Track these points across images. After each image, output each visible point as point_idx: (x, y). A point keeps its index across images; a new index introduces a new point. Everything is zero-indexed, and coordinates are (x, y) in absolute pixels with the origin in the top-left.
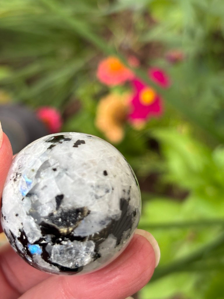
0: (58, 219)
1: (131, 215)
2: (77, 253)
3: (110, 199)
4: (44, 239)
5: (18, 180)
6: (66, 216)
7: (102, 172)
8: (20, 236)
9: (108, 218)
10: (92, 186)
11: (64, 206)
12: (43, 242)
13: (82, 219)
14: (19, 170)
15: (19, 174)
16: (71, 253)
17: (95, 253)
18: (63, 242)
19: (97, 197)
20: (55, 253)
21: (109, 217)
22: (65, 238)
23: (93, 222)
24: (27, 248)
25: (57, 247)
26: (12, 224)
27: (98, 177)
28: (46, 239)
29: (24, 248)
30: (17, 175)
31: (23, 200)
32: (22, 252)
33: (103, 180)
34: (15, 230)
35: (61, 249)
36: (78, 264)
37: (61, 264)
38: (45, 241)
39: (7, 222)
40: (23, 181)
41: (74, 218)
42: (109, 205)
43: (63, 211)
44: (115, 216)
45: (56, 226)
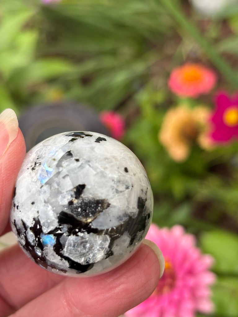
0: (78, 209)
1: (146, 216)
2: (91, 248)
3: (130, 196)
4: (60, 229)
5: (37, 168)
6: (86, 206)
7: (123, 169)
8: (33, 226)
9: (126, 215)
10: (113, 180)
11: (85, 196)
12: (59, 232)
13: (102, 211)
14: (38, 160)
15: (38, 163)
16: (85, 247)
17: (108, 249)
18: (79, 234)
19: (117, 191)
20: (69, 245)
21: (127, 213)
22: (82, 229)
23: (111, 215)
24: (39, 239)
25: (72, 238)
26: (26, 213)
27: (119, 172)
28: (62, 229)
29: (36, 239)
30: (36, 164)
31: (41, 187)
32: (32, 244)
33: (124, 176)
34: (29, 219)
35: (76, 241)
36: (89, 260)
37: (72, 259)
38: (61, 231)
39: (20, 211)
40: (43, 170)
41: (93, 209)
42: (128, 201)
43: (83, 201)
44: (133, 214)
45: (75, 216)
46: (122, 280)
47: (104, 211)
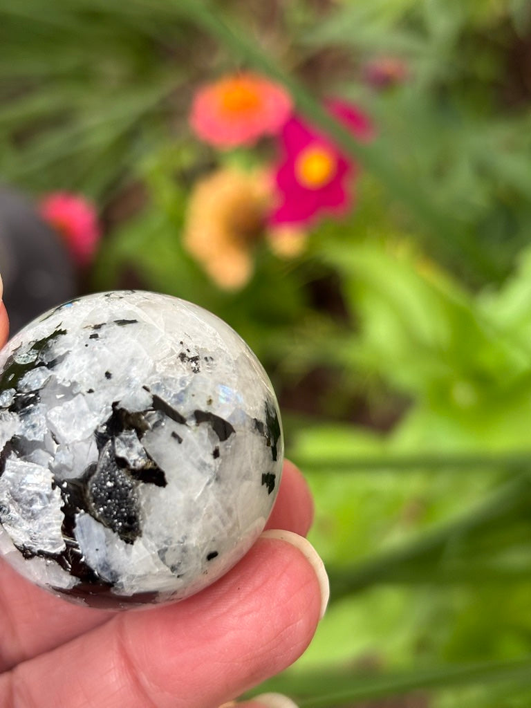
0: (111, 481)
2: (31, 514)
3: (157, 576)
6: (118, 496)
7: (214, 550)
8: (59, 382)
9: (115, 576)
10: (185, 538)
11: (140, 490)
13: (114, 531)
14: (203, 361)
15: (197, 364)
16: (32, 501)
17: (35, 550)
18: (58, 490)
19: (162, 553)
20: (31, 470)
21: (120, 578)
22: (69, 495)
23: (109, 550)
24: (33, 401)
27: (205, 545)
29: (32, 392)
31: (145, 388)
32: (21, 383)
33: (198, 555)
36: (4, 511)
39: (87, 345)
40: (184, 381)
41: (115, 513)
43: (130, 489)
44: (120, 587)
45: (95, 476)
47: (116, 534)
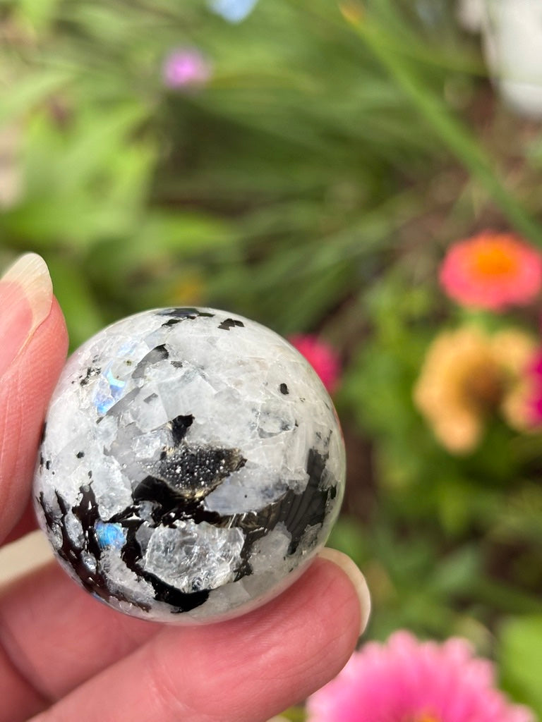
0: (176, 469)
2: (202, 556)
3: (290, 444)
4: (136, 511)
5: (91, 381)
6: (192, 464)
7: (278, 386)
8: (78, 505)
9: (279, 485)
10: (254, 410)
11: (191, 442)
12: (134, 517)
13: (228, 475)
14: (94, 364)
15: (94, 370)
16: (189, 553)
17: (241, 560)
18: (177, 523)
19: (262, 433)
20: (155, 547)
21: (283, 482)
22: (184, 513)
23: (248, 485)
24: (92, 533)
25: (162, 530)
26: (64, 478)
27: (268, 393)
28: (139, 512)
29: (85, 533)
30: (89, 372)
31: (98, 422)
32: (77, 545)
33: (277, 401)
34: (71, 489)
35: (171, 539)
36: (198, 584)
37: (162, 578)
38: (138, 515)
39: (53, 473)
40: (102, 384)
41: (209, 471)
42: (285, 456)
43: (187, 451)
44: (296, 485)
45: (168, 483)
46: (276, 636)
47: (231, 474)
